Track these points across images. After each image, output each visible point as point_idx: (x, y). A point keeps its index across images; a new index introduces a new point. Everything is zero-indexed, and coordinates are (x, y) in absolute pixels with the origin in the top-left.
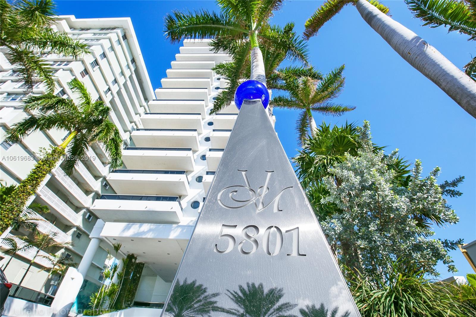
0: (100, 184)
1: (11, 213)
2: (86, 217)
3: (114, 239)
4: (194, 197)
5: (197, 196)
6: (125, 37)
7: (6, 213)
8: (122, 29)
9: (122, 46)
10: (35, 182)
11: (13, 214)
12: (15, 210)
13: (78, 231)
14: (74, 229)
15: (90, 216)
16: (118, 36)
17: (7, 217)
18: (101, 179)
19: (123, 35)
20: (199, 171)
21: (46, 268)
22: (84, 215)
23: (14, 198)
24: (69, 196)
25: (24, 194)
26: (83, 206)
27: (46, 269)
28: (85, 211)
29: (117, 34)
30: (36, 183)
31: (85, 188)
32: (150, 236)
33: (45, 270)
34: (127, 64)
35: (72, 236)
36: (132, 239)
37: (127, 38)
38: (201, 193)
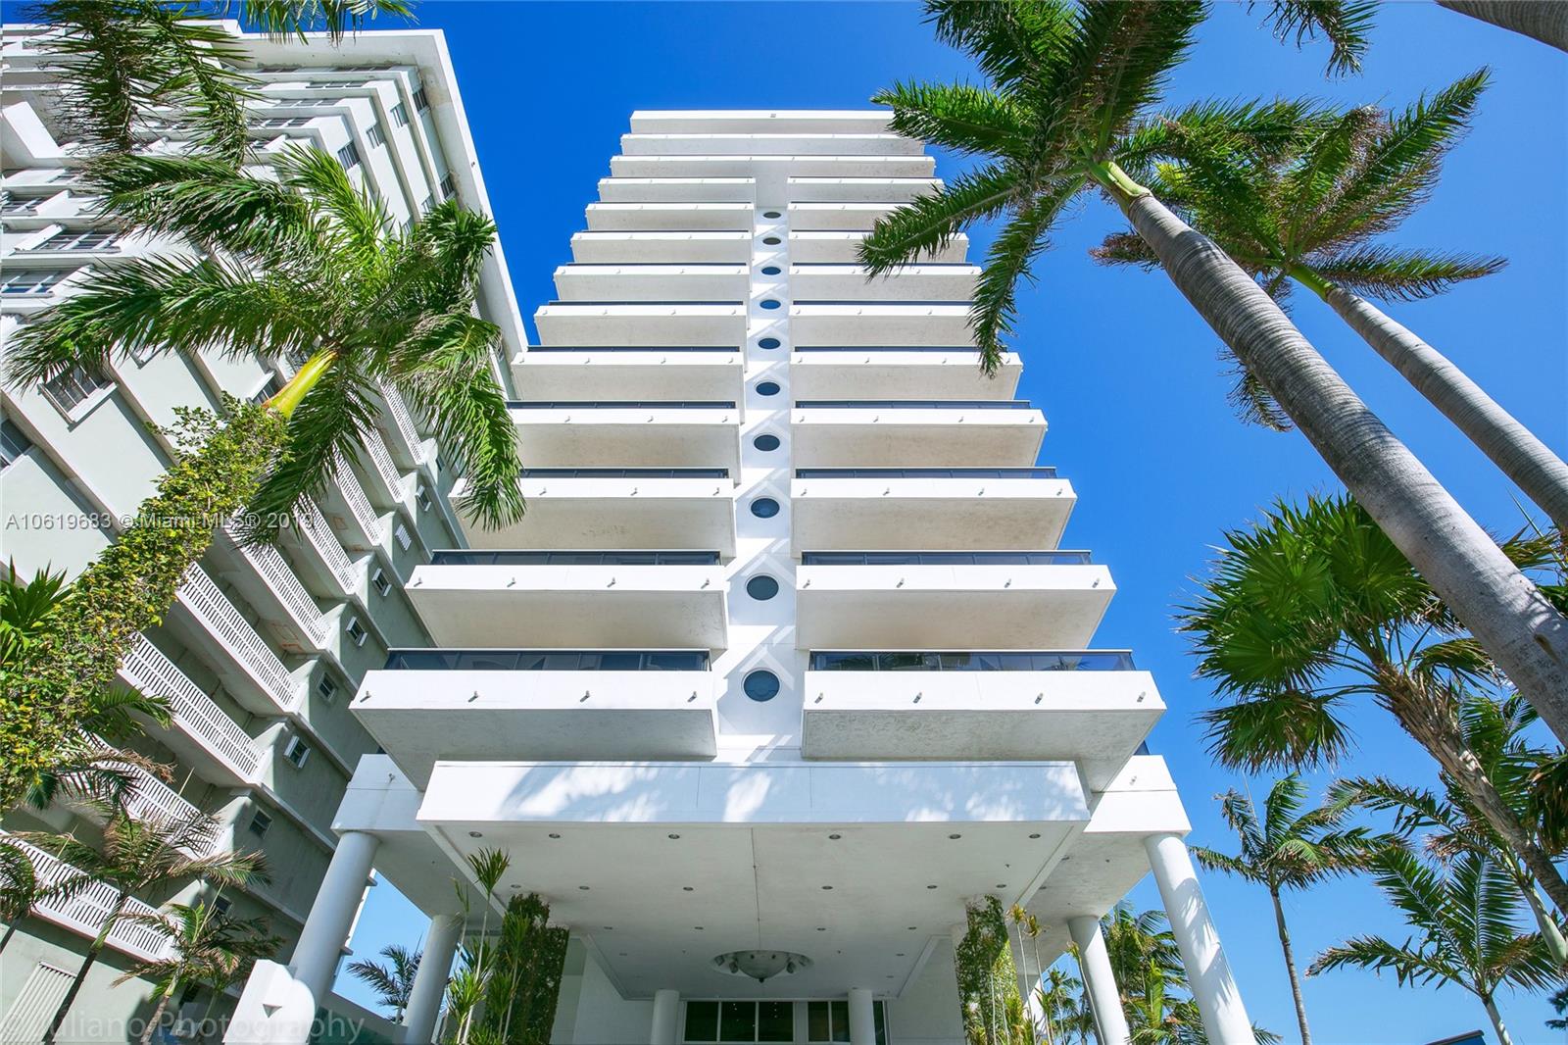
0: (336, 625)
1: (49, 710)
2: (288, 752)
3: (472, 834)
4: (753, 654)
5: (764, 652)
6: (423, 99)
7: (24, 713)
8: (410, 68)
9: (412, 129)
10: (164, 559)
11: (58, 715)
12: (72, 695)
13: (258, 808)
14: (242, 800)
15: (299, 749)
16: (401, 92)
17: (30, 734)
18: (340, 608)
19: (416, 90)
20: (756, 558)
21: (149, 964)
22: (279, 744)
23: (67, 636)
24: (226, 673)
25: (114, 614)
26: (274, 712)
27: (147, 970)
28: (283, 730)
29: (397, 83)
30: (169, 564)
31: (282, 642)
32: (638, 812)
33: (143, 977)
34: (429, 195)
35: (236, 829)
36: (552, 832)
37: (431, 102)
38: (777, 640)
